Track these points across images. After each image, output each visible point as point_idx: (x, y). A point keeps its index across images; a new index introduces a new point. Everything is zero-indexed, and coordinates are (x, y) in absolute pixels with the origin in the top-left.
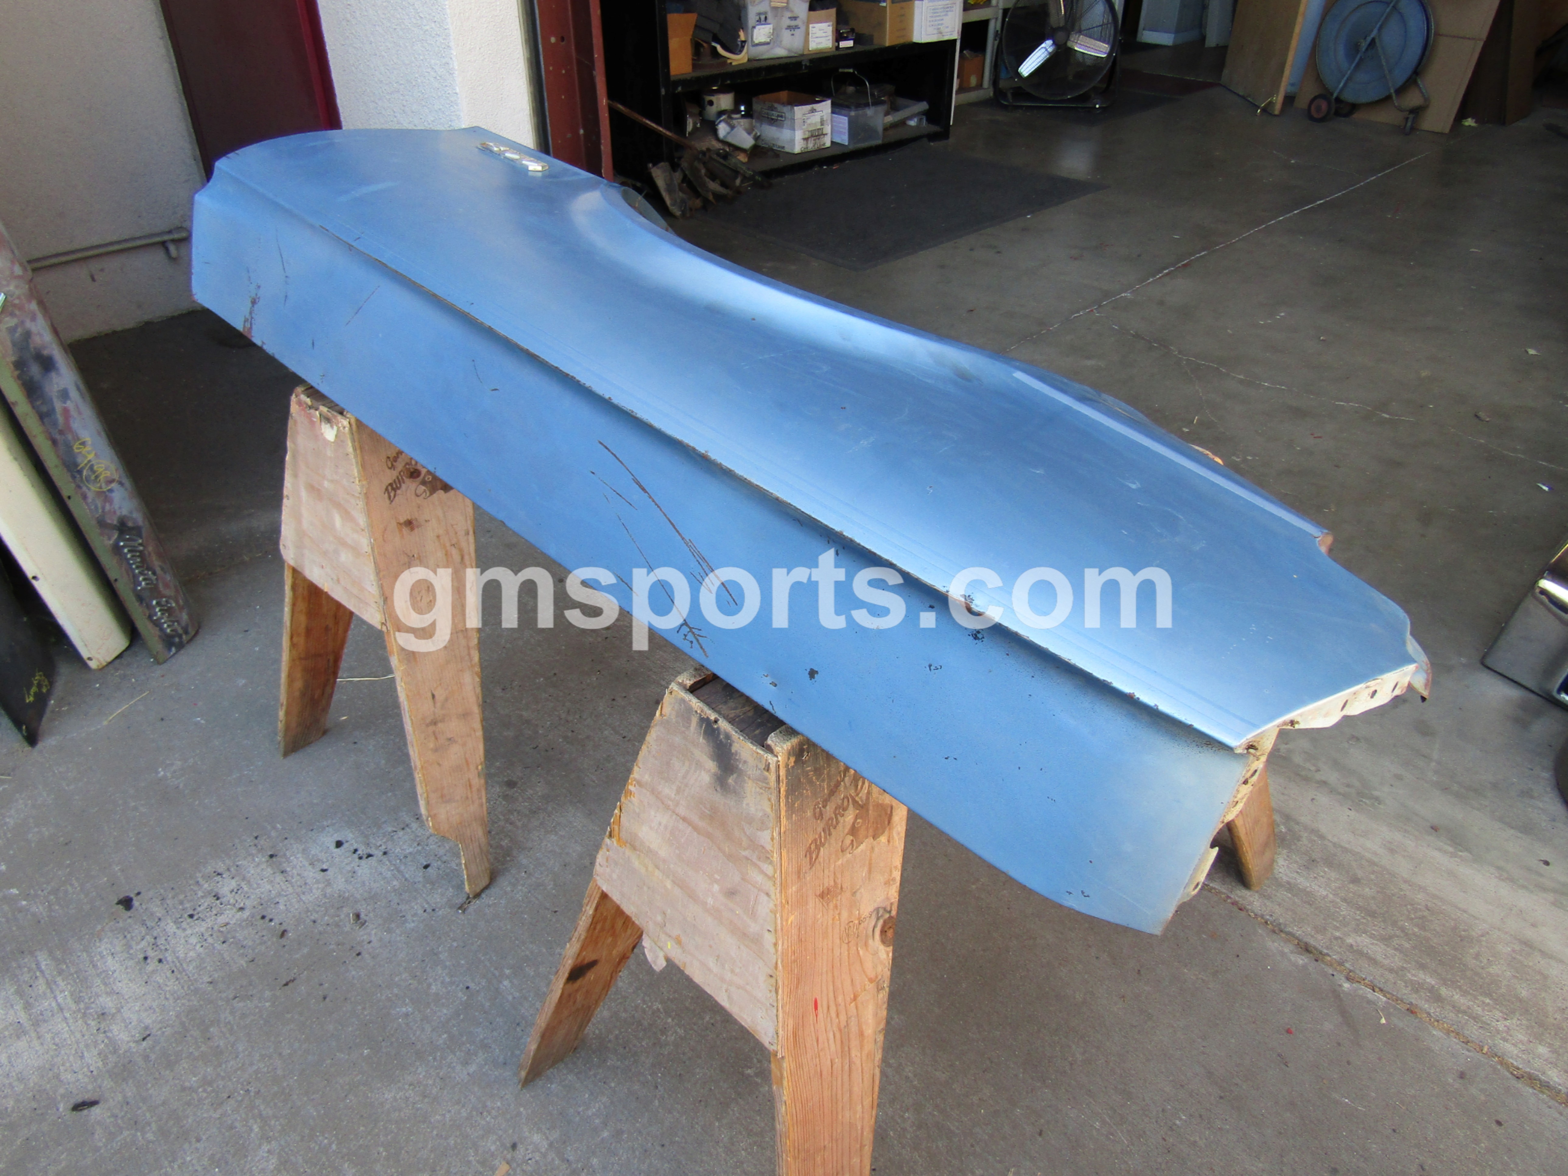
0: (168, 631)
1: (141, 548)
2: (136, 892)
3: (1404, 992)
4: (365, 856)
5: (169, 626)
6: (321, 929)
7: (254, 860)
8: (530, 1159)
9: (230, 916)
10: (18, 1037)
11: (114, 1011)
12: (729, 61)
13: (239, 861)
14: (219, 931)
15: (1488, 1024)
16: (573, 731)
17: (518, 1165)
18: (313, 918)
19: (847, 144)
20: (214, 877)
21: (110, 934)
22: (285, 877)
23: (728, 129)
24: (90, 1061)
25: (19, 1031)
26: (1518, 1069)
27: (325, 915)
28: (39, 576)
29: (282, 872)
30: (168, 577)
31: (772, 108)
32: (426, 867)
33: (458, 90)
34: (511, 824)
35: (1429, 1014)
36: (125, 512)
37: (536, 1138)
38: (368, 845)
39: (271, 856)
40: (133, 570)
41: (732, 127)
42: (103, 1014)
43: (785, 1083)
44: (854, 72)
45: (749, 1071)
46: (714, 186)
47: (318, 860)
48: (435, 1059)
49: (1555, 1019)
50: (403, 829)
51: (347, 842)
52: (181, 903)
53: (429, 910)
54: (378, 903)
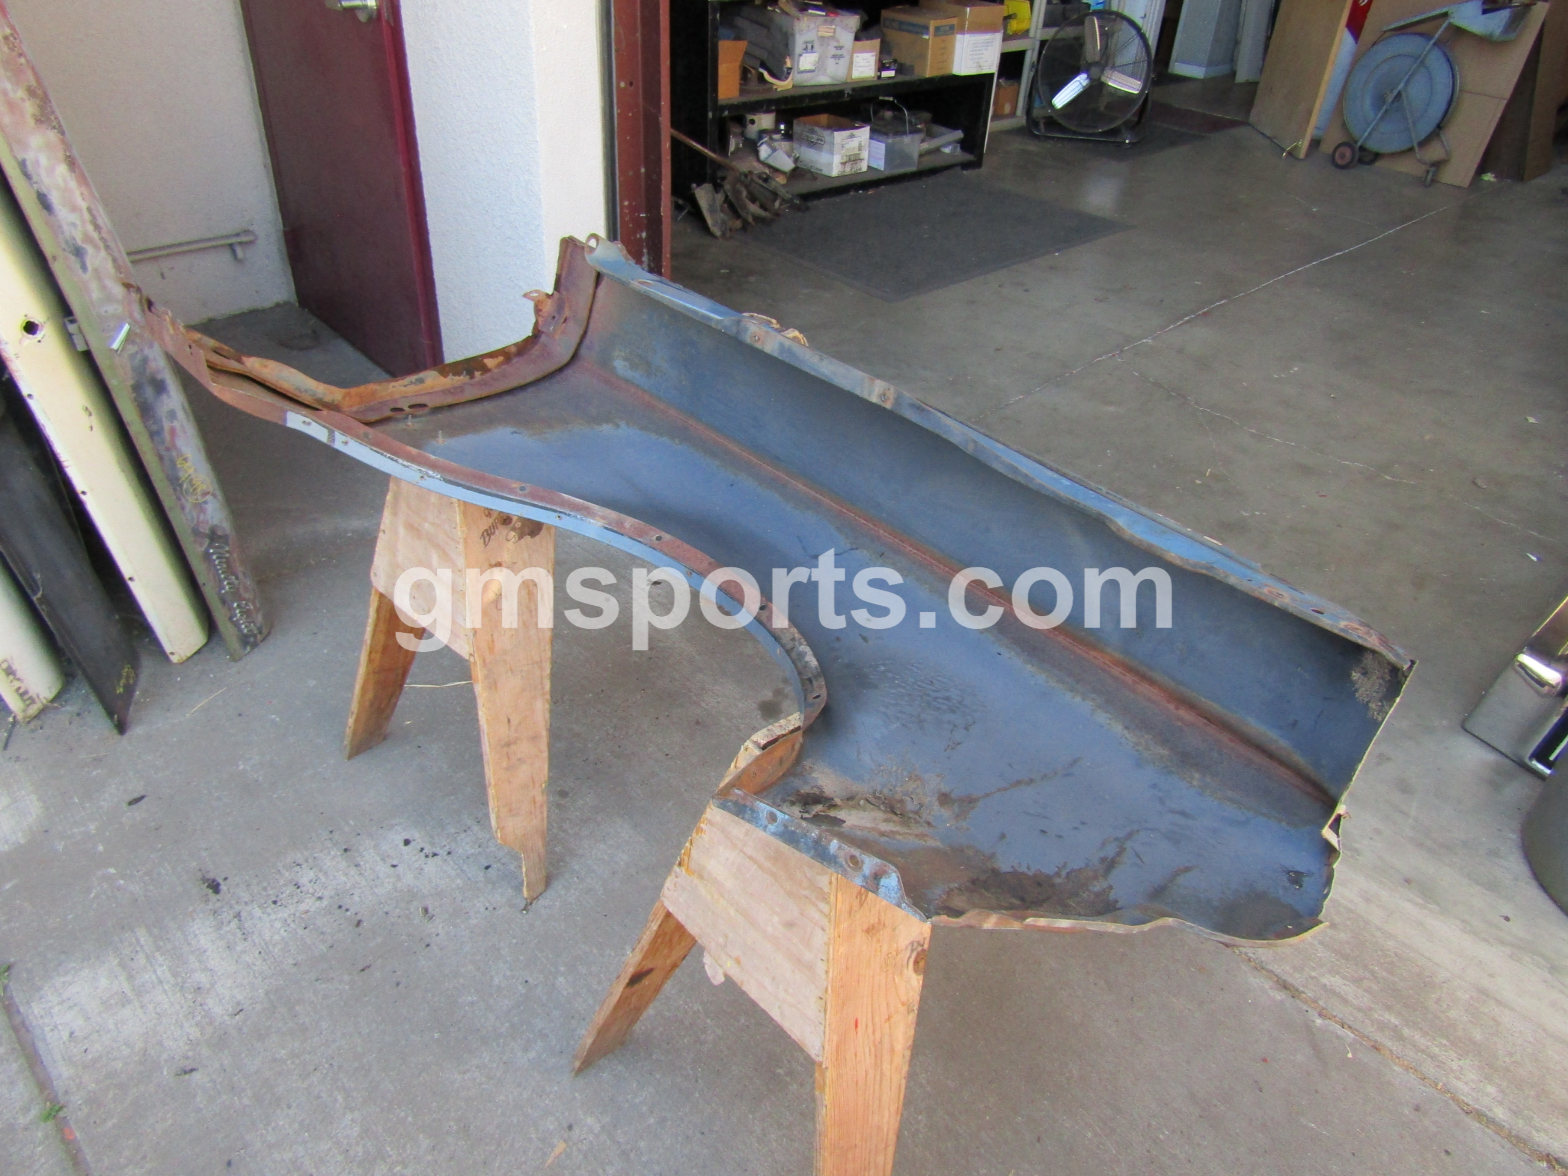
0: (245, 631)
1: (227, 555)
2: (224, 877)
3: (1370, 1030)
4: (431, 855)
5: (246, 627)
6: (392, 920)
7: (329, 853)
8: (585, 1139)
9: (310, 904)
10: (123, 1006)
11: (208, 986)
12: (775, 87)
13: (316, 853)
14: (301, 918)
15: (1444, 1063)
16: (619, 746)
17: (574, 1144)
18: (385, 910)
19: (882, 169)
20: (294, 867)
21: (201, 915)
22: (359, 870)
23: (769, 151)
24: (189, 1031)
25: (125, 1001)
26: (1468, 1105)
27: (396, 907)
28: (135, 577)
29: (356, 866)
30: (249, 582)
31: (812, 131)
32: (487, 868)
33: (538, 139)
34: (563, 831)
35: (1391, 1051)
36: (216, 521)
37: (590, 1120)
38: (433, 844)
39: (346, 850)
40: (219, 575)
41: (774, 150)
42: (199, 988)
43: (827, 1090)
44: (893, 101)
45: (779, 1071)
46: (754, 208)
47: (389, 856)
48: (498, 1045)
49: (1504, 1062)
50: (465, 831)
51: (414, 840)
52: (265, 889)
53: (491, 908)
54: (445, 899)
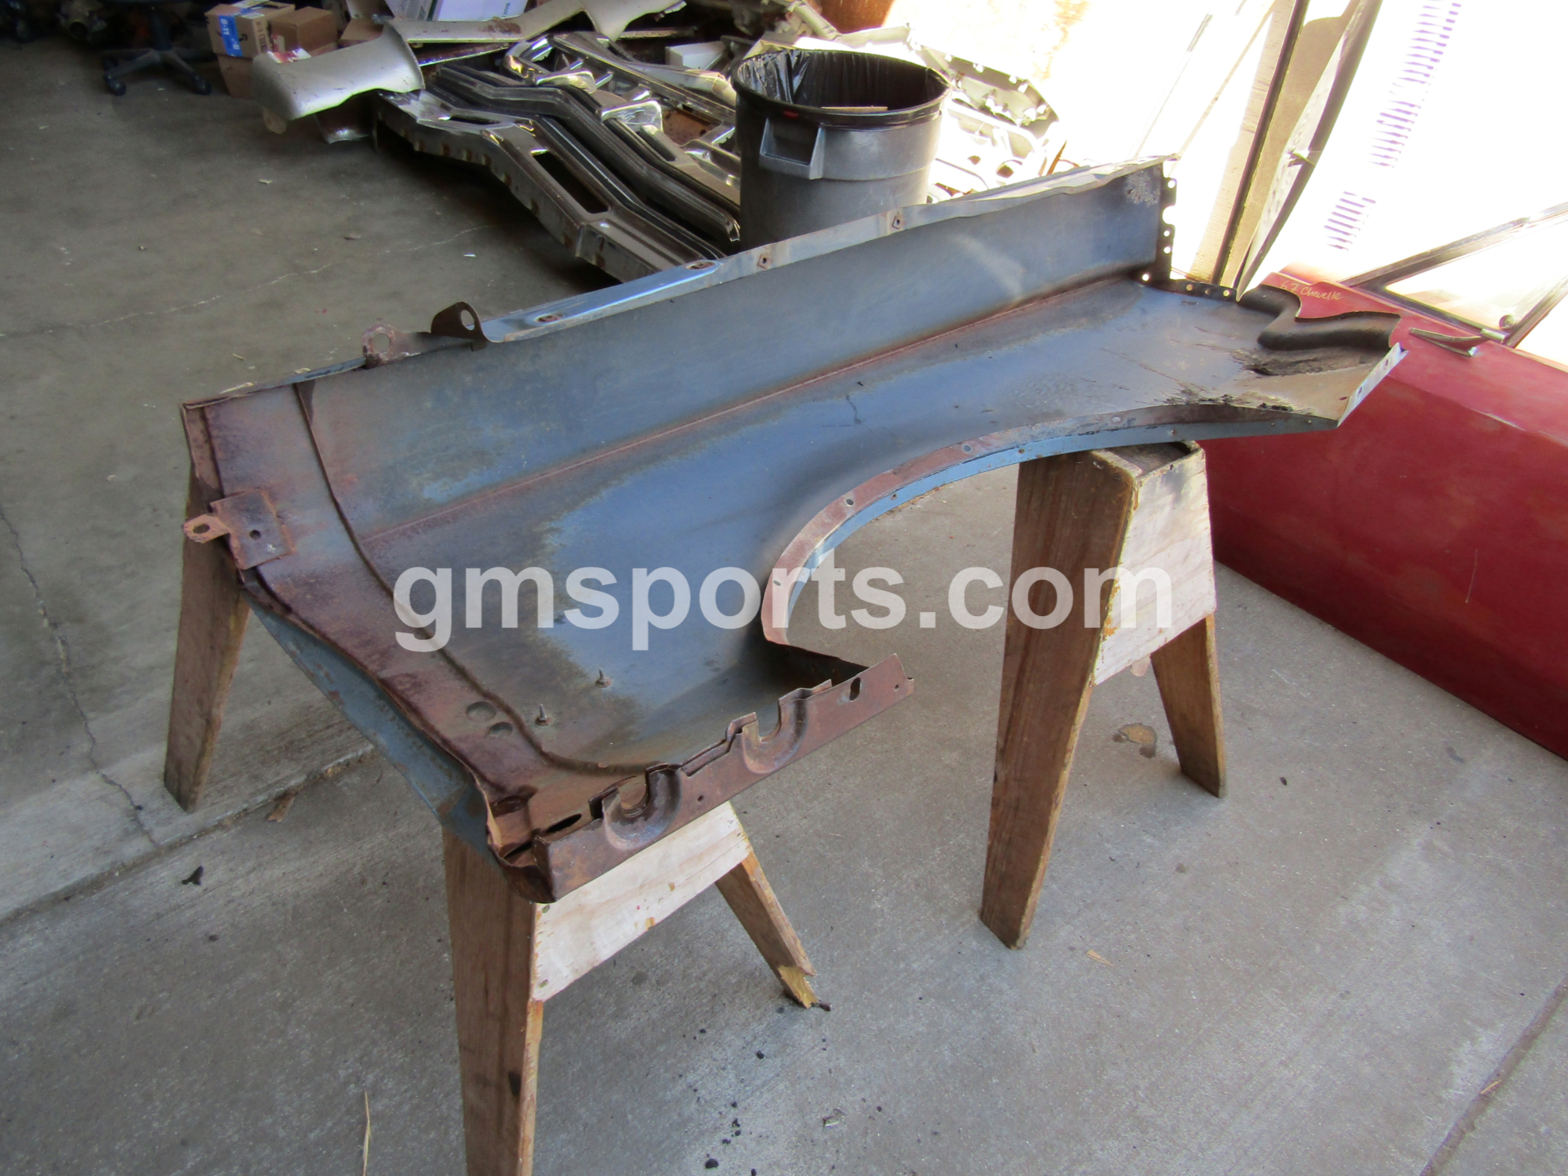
4: (738, 1129)
6: (844, 1157)
8: (1080, 937)
17: (1086, 945)
27: (825, 1156)
32: (760, 1056)
37: (1062, 934)
38: (716, 1129)
48: (998, 1018)
50: (697, 1089)
51: (706, 1157)
53: (824, 1045)
54: (810, 1100)
